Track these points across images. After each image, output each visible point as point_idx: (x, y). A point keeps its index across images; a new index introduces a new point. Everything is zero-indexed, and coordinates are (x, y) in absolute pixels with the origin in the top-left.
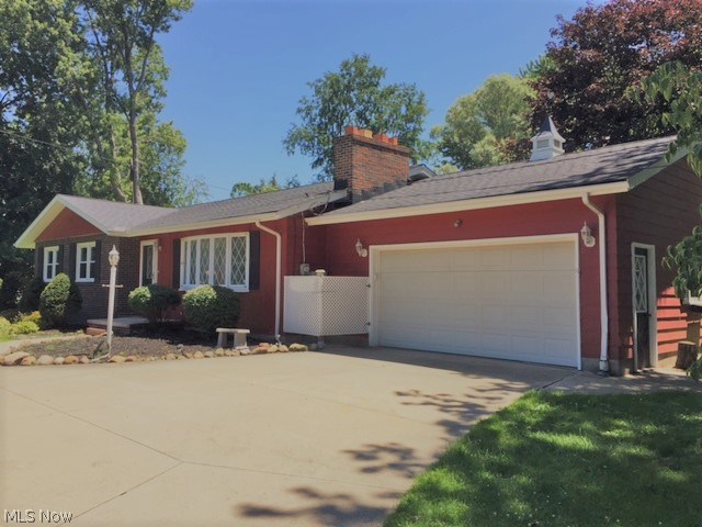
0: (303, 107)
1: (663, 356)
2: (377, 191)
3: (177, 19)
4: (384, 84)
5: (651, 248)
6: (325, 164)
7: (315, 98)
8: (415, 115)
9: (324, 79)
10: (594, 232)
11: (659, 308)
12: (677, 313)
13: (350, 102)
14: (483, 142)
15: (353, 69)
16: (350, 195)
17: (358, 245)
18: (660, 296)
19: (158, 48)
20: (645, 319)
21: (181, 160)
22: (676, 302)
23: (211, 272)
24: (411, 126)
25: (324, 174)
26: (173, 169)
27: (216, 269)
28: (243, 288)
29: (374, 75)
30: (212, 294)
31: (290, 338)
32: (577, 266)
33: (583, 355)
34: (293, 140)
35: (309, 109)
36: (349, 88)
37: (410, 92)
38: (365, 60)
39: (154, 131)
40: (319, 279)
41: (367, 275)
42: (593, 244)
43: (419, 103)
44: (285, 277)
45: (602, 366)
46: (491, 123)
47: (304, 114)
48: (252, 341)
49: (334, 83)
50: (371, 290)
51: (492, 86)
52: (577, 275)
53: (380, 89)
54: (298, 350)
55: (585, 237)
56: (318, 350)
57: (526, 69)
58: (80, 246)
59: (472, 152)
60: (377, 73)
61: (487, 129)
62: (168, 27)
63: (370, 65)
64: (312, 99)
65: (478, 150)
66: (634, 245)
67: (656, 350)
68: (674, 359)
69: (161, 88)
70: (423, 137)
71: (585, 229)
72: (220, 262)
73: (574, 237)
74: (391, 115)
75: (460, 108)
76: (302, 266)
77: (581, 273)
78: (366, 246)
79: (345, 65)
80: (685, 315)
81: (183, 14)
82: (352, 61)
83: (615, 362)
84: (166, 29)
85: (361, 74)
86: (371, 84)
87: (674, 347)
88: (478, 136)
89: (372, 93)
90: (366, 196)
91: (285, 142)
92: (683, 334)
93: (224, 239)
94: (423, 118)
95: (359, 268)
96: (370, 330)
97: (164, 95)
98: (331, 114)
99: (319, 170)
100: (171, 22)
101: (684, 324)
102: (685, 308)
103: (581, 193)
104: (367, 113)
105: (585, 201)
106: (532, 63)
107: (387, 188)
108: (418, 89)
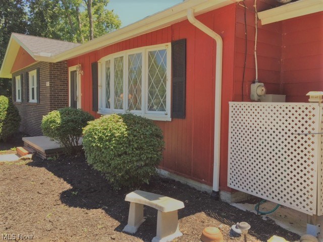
23: (125, 96)
27: (131, 92)
39: (103, 16)
44: (231, 103)
72: (135, 83)
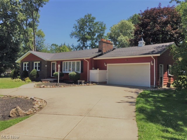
0: (75, 26)
1: (164, 85)
2: (107, 52)
3: (45, 4)
4: (95, 21)
5: (163, 65)
6: (81, 41)
7: (78, 24)
8: (103, 29)
9: (80, 19)
10: (153, 63)
11: (164, 76)
12: (167, 77)
13: (87, 26)
14: (120, 37)
15: (87, 17)
16: (102, 53)
17: (105, 64)
18: (164, 74)
19: (40, 11)
20: (161, 78)
21: (44, 39)
22: (167, 75)
23: (71, 69)
24: (102, 32)
25: (80, 43)
26: (42, 41)
28: (80, 72)
29: (93, 19)
30: (75, 74)
31: (93, 83)
32: (150, 69)
33: (151, 85)
34: (72, 35)
35: (76, 27)
36: (86, 22)
37: (102, 24)
38: (91, 15)
40: (98, 71)
41: (107, 70)
42: (153, 65)
43: (104, 26)
44: (90, 70)
45: (154, 86)
46: (121, 32)
47: (75, 28)
48: (85, 83)
49: (83, 21)
50: (107, 73)
51: (122, 23)
52: (150, 70)
53: (94, 22)
54: (94, 85)
55: (151, 63)
56: (98, 85)
57: (129, 18)
58: (35, 63)
59: (118, 39)
60: (94, 18)
61: (121, 33)
62: (43, 6)
63: (92, 16)
64: (77, 24)
65: (119, 39)
66: (160, 65)
67: (163, 84)
68: (166, 86)
69: (38, 21)
70: (105, 35)
71: (152, 62)
73: (149, 63)
74: (97, 29)
75: (114, 28)
76: (93, 68)
77: (151, 70)
78: (106, 64)
79: (86, 16)
80: (168, 77)
81: (46, 3)
82: (87, 15)
83: (157, 86)
84: (42, 6)
85: (90, 18)
86: (92, 21)
87: (166, 83)
88: (119, 35)
89: (92, 23)
90: (105, 53)
91: (70, 35)
92: (168, 81)
93: (71, 62)
94: (105, 30)
95: (105, 68)
96: (107, 81)
97: (39, 22)
98: (82, 28)
99: (79, 42)
100: (43, 5)
101: (168, 79)
102: (168, 76)
103: (152, 56)
104: (91, 29)
105: (152, 57)
106: (131, 17)
107: (109, 51)
108: (104, 23)
